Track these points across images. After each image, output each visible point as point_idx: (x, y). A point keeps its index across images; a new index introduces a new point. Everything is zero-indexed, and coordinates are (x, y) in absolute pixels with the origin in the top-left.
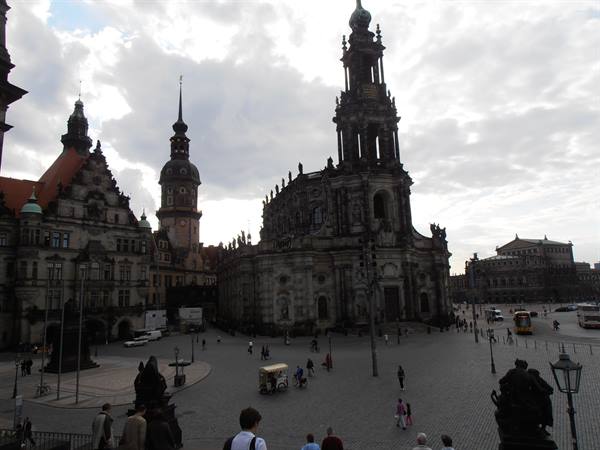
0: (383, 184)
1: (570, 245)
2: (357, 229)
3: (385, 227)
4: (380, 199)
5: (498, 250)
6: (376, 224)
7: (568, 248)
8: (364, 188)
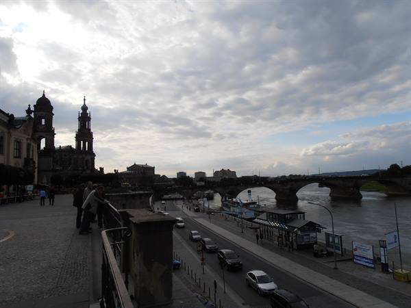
0: (88, 157)
1: (154, 168)
2: (80, 169)
3: (88, 168)
4: (87, 161)
5: (128, 168)
6: (85, 167)
7: (153, 169)
8: (83, 158)
